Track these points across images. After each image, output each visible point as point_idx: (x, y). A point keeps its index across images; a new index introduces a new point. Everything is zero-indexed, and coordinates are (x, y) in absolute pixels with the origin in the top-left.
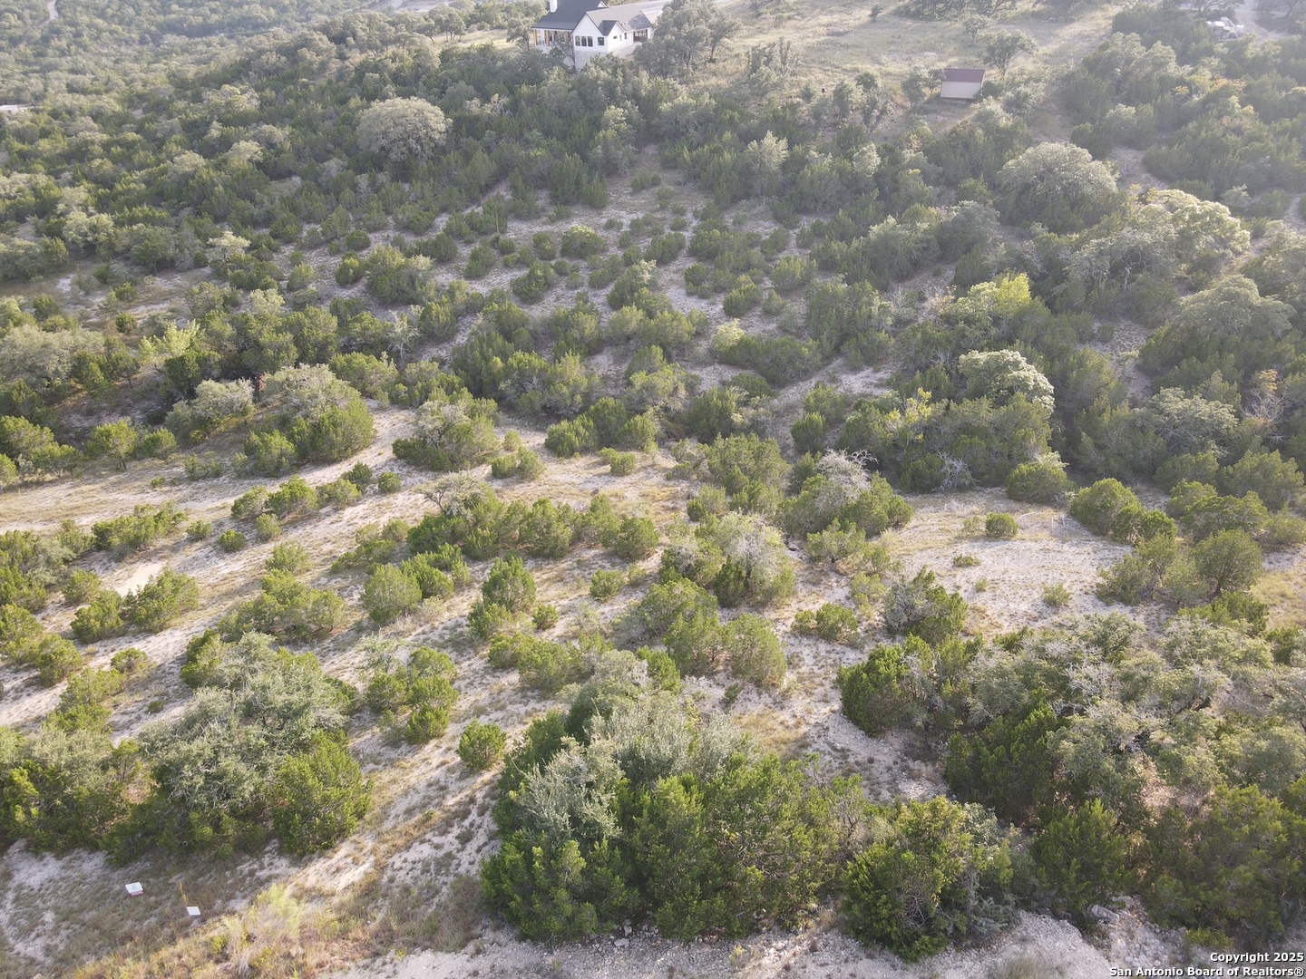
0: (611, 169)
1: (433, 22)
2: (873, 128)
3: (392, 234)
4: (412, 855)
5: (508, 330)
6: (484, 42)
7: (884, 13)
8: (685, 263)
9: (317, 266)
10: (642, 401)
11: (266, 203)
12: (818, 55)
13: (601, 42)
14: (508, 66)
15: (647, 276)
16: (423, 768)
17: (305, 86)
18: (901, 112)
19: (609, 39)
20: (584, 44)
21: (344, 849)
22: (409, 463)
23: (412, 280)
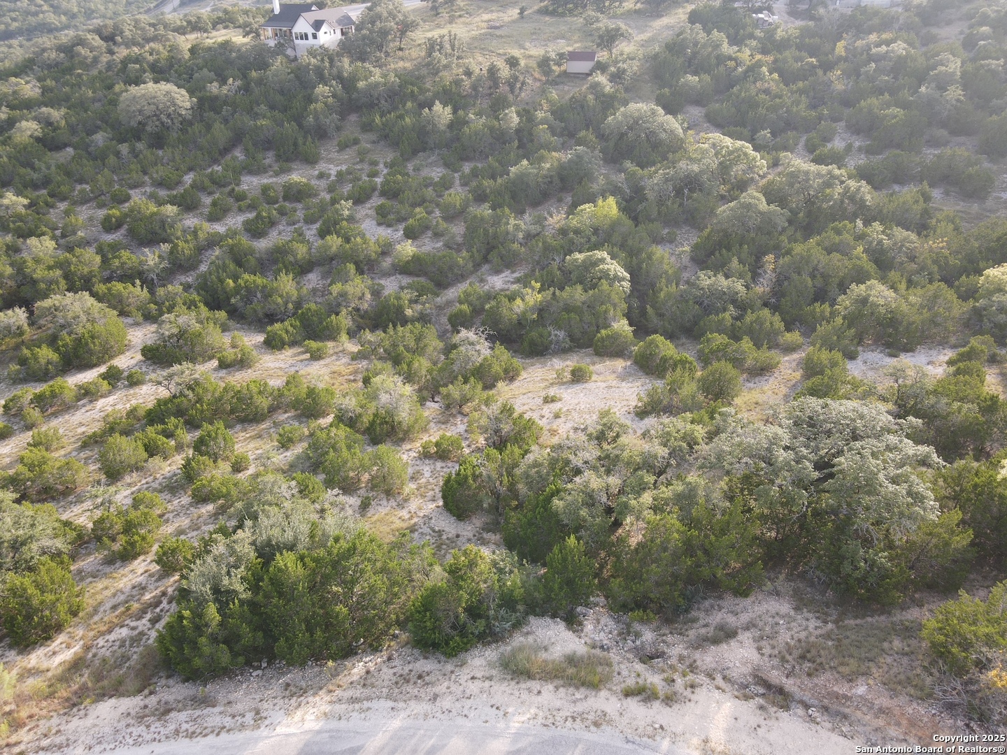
0: (321, 134)
1: (185, 24)
2: (517, 97)
3: (148, 189)
4: (112, 637)
5: (239, 258)
6: (224, 38)
7: (530, 11)
8: (376, 201)
9: (86, 218)
10: (339, 305)
11: (43, 168)
12: (479, 44)
13: (315, 37)
14: (241, 56)
15: (346, 212)
16: (131, 576)
17: (79, 75)
18: (538, 84)
19: (321, 34)
20: (302, 39)
21: (61, 638)
22: (154, 363)
23: (163, 223)
